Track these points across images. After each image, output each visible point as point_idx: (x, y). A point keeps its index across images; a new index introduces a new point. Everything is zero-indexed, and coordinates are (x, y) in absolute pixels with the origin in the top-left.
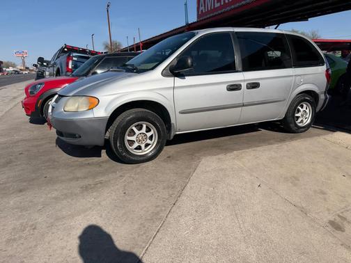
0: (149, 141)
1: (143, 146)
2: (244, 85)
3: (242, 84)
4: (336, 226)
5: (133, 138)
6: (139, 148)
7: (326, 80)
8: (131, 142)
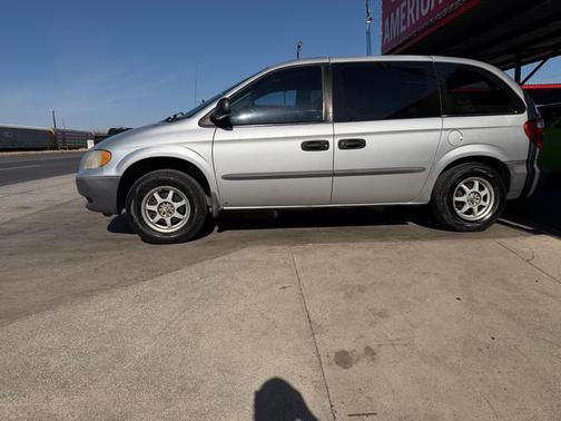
0: (177, 215)
1: (168, 220)
2: (334, 143)
3: (330, 140)
4: (343, 359)
5: (154, 208)
6: (162, 223)
7: (526, 139)
8: (153, 214)
